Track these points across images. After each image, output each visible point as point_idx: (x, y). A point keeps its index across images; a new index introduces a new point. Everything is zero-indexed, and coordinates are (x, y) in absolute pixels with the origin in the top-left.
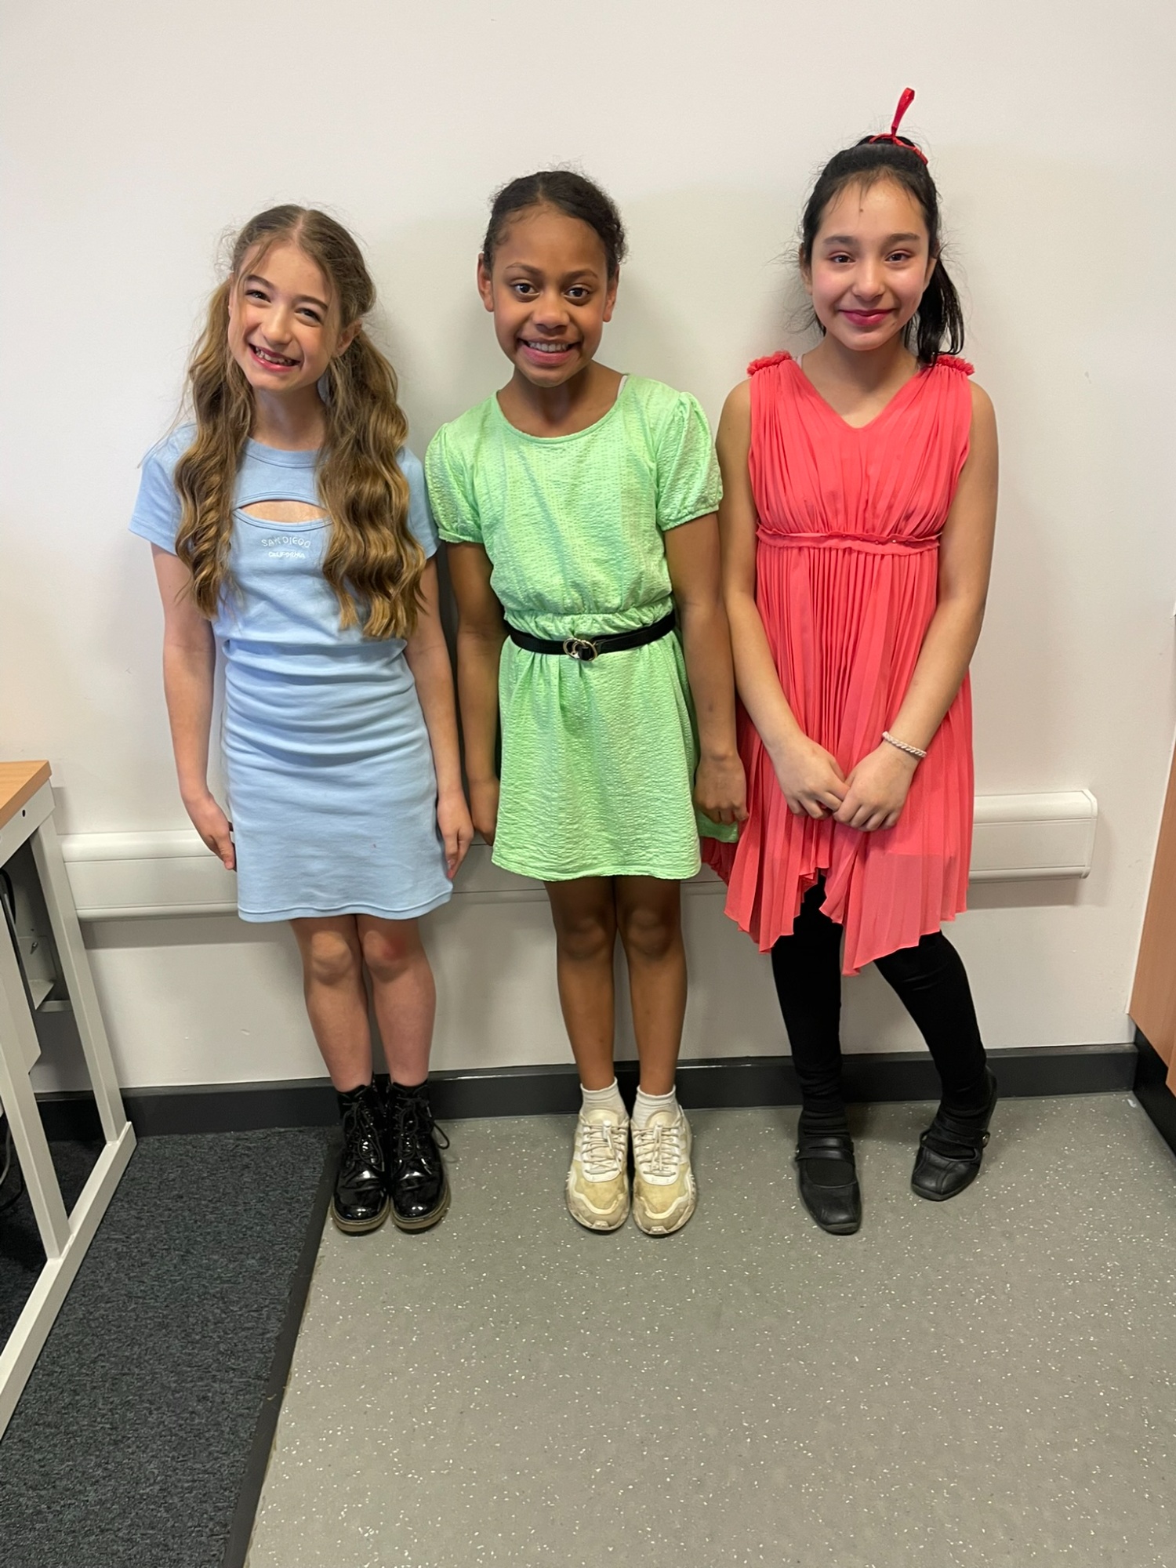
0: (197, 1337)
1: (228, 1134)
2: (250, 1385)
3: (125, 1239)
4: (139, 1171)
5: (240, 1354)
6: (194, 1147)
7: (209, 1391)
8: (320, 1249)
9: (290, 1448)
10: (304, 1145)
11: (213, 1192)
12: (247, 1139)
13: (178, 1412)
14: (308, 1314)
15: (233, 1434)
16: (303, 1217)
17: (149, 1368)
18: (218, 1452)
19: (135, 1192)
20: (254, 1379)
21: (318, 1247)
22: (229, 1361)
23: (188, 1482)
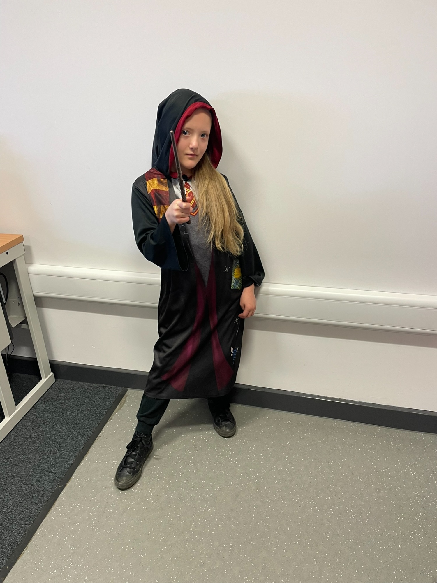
0: (46, 457)
1: (87, 384)
2: (55, 480)
3: (37, 415)
4: (52, 391)
5: (57, 467)
6: (74, 386)
7: (41, 478)
8: (100, 433)
9: (59, 507)
10: (110, 393)
11: (73, 404)
12: (92, 387)
13: (28, 484)
14: (86, 457)
15: (42, 497)
16: (100, 420)
17: (25, 465)
18: (34, 502)
19: (48, 399)
20: (57, 478)
21: (100, 432)
22: (52, 469)
23: (20, 511)
